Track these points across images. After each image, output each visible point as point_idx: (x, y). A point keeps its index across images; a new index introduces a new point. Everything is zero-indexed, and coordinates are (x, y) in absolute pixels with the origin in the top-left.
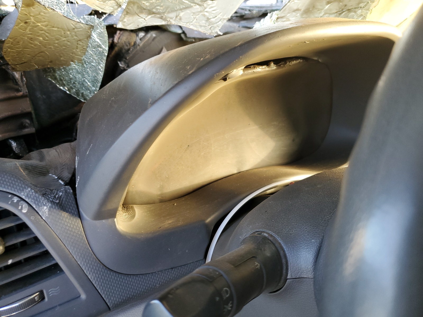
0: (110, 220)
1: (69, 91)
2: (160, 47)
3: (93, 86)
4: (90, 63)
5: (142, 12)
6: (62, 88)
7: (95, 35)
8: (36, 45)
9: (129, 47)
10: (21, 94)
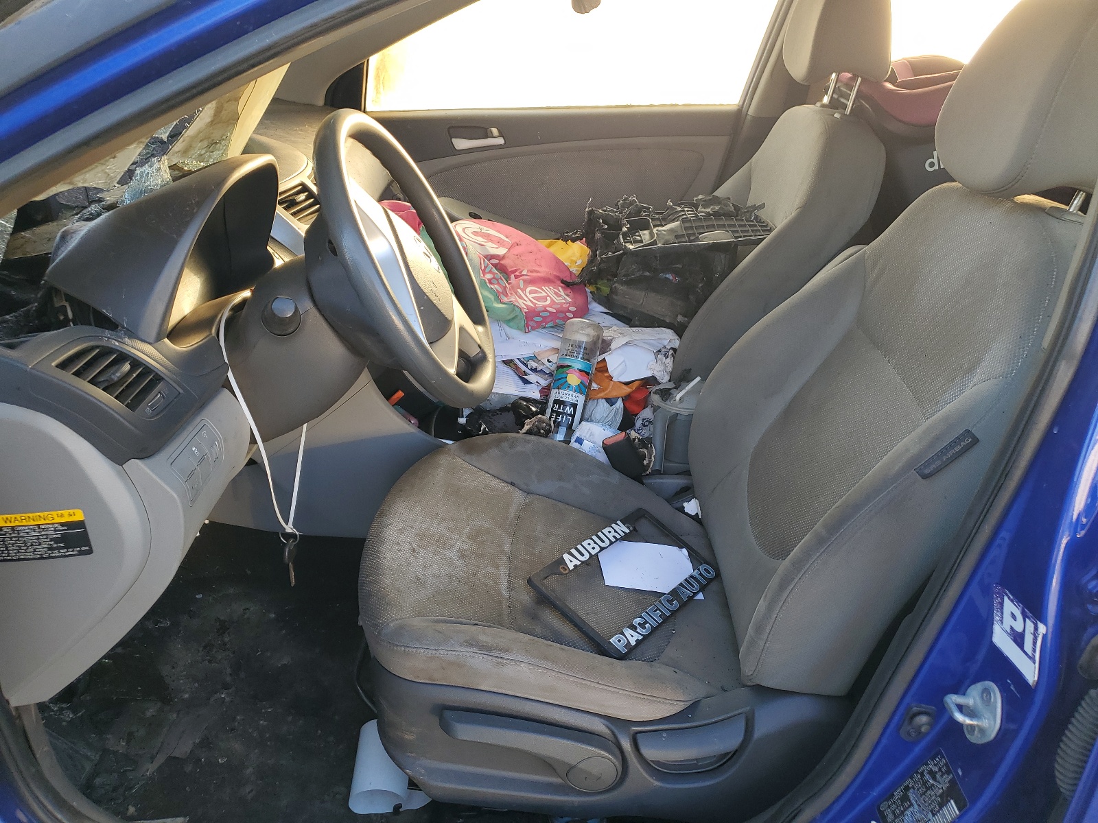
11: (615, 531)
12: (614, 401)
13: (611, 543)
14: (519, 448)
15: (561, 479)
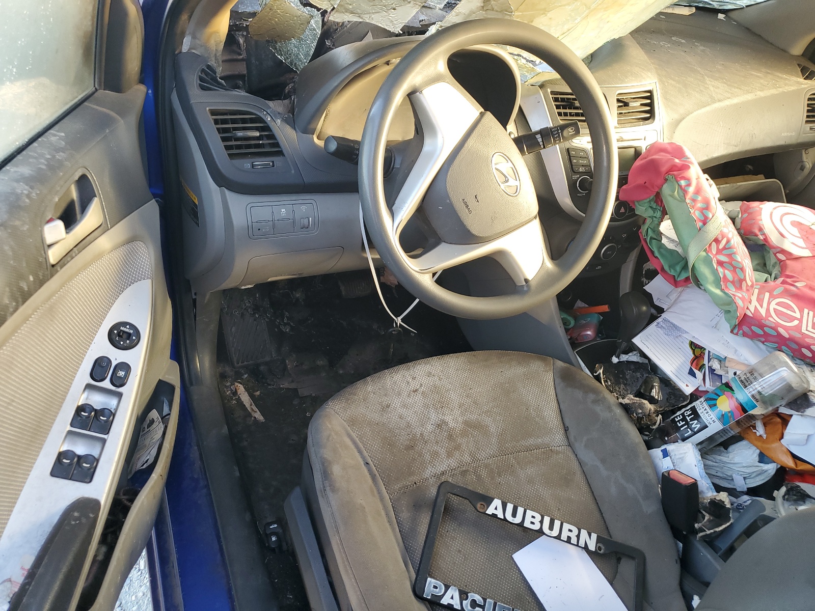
0: (311, 135)
1: (285, 61)
2: (367, 31)
3: (305, 59)
4: (305, 41)
5: (347, 12)
6: (279, 57)
7: (312, 22)
8: (271, 23)
9: (337, 27)
10: (241, 57)
11: (578, 536)
12: (766, 460)
13: (558, 537)
14: (598, 409)
15: (603, 461)
